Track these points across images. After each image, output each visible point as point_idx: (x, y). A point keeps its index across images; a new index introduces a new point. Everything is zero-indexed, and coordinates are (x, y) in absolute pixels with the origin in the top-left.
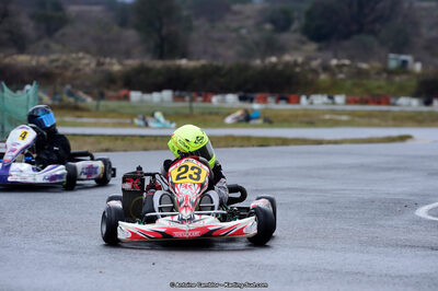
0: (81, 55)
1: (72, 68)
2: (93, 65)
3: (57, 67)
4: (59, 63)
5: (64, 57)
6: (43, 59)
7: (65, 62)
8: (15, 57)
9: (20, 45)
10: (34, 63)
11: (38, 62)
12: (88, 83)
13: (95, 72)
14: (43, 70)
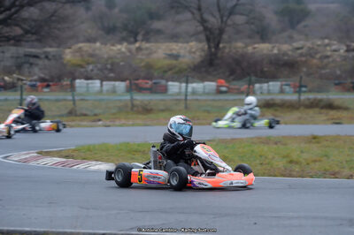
0: (327, 41)
1: (318, 56)
2: (342, 51)
3: (301, 55)
4: (304, 51)
5: (309, 44)
6: (285, 47)
7: (310, 49)
8: (256, 46)
9: (263, 34)
10: (275, 51)
11: (279, 50)
12: (338, 72)
13: (345, 58)
14: (286, 58)
